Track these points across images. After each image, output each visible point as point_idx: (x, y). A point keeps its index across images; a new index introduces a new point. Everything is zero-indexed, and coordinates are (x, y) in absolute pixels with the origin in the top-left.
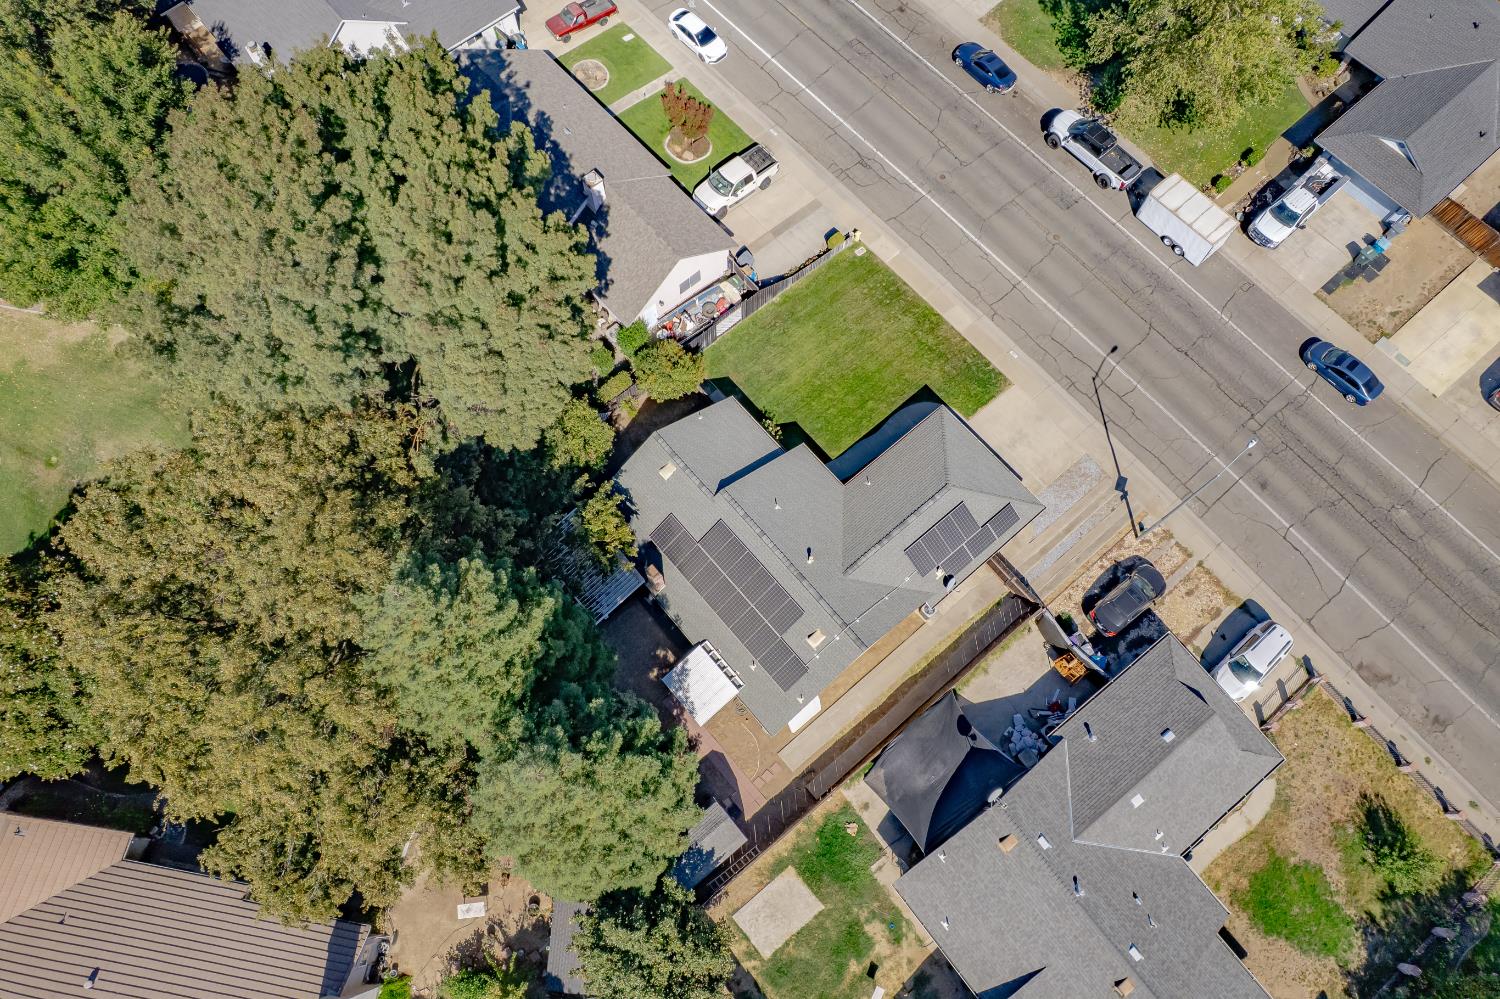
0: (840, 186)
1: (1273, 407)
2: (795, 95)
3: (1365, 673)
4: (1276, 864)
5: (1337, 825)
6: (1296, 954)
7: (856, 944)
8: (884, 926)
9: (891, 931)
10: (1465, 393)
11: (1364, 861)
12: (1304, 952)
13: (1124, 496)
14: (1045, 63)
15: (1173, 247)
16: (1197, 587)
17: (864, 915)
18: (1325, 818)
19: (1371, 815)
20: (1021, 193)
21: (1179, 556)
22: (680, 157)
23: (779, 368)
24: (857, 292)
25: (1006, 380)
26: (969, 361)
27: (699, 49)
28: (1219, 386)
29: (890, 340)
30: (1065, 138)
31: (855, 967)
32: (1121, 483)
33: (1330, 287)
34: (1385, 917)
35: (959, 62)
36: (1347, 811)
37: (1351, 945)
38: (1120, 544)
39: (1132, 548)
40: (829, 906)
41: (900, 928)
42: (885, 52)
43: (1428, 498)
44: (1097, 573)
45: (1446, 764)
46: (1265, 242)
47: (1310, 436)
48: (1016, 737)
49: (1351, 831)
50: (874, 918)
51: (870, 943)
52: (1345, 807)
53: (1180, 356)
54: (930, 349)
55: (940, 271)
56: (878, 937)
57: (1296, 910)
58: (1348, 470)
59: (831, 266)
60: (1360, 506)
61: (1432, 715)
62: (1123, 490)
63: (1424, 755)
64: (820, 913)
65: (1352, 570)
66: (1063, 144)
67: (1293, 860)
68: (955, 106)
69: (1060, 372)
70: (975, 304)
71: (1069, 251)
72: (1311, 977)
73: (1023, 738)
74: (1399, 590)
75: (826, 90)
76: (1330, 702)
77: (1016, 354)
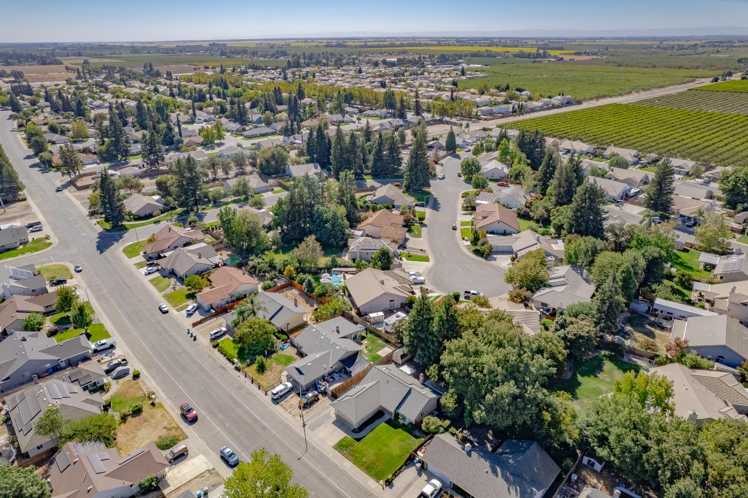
4: (285, 364)
5: (271, 370)
10: (193, 455)
12: (283, 355)
16: (290, 406)
18: (273, 371)
19: (263, 372)
21: (292, 412)
24: (381, 468)
26: (345, 452)
29: (370, 454)
36: (268, 372)
37: (274, 356)
38: (308, 412)
39: (304, 412)
43: (219, 429)
44: (315, 406)
45: (241, 381)
47: (246, 441)
49: (268, 369)
55: (354, 479)
58: (238, 433)
61: (240, 389)
63: (246, 382)
65: (248, 413)
67: (282, 365)
69: (317, 452)
77: (330, 456)
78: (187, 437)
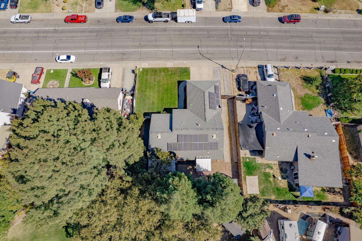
0: (124, 62)
1: (229, 33)
2: (97, 53)
3: (282, 60)
4: (302, 99)
5: (302, 85)
6: (317, 108)
7: (268, 175)
8: (268, 168)
9: (270, 168)
10: (250, 8)
11: (310, 86)
12: (317, 107)
13: (225, 68)
14: (135, 10)
15: (189, 22)
16: (250, 71)
17: (264, 170)
18: (300, 86)
19: (304, 79)
20: (156, 35)
21: (242, 69)
22: (90, 84)
23: (151, 102)
24: (149, 77)
25: (188, 68)
26: (179, 70)
27: (69, 61)
28: (219, 38)
29: (163, 79)
30: (153, 19)
31: (271, 179)
32: (223, 67)
33: (217, 8)
34: (320, 91)
35: (120, 22)
36: (301, 82)
37: (321, 99)
38: (233, 76)
39: (235, 75)
40: (258, 175)
41: (270, 166)
42: (105, 32)
43: (262, 27)
44: (235, 84)
45: (304, 63)
46: (201, 9)
47: (239, 33)
48: (253, 120)
49: (304, 84)
50: (265, 169)
51: (269, 173)
52: (300, 82)
53: (209, 39)
54: (171, 74)
55: (158, 60)
56: (269, 171)
57: (310, 102)
58: (249, 33)
59: (139, 77)
60: (256, 37)
61: (295, 58)
62: (224, 67)
63: (300, 64)
64: (258, 177)
65: (265, 47)
66: (154, 21)
67: (303, 96)
68: (128, 30)
69: (194, 58)
70: (170, 60)
71: (174, 38)
72: (321, 109)
73: (254, 118)
74: (273, 44)
75: (102, 47)
76: (283, 69)
77: (185, 62)
78: (268, 11)
